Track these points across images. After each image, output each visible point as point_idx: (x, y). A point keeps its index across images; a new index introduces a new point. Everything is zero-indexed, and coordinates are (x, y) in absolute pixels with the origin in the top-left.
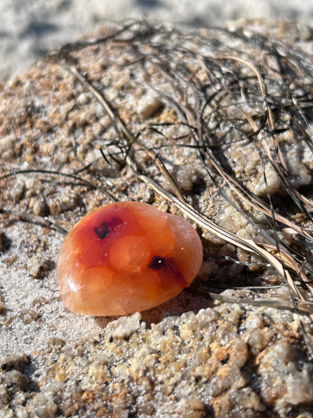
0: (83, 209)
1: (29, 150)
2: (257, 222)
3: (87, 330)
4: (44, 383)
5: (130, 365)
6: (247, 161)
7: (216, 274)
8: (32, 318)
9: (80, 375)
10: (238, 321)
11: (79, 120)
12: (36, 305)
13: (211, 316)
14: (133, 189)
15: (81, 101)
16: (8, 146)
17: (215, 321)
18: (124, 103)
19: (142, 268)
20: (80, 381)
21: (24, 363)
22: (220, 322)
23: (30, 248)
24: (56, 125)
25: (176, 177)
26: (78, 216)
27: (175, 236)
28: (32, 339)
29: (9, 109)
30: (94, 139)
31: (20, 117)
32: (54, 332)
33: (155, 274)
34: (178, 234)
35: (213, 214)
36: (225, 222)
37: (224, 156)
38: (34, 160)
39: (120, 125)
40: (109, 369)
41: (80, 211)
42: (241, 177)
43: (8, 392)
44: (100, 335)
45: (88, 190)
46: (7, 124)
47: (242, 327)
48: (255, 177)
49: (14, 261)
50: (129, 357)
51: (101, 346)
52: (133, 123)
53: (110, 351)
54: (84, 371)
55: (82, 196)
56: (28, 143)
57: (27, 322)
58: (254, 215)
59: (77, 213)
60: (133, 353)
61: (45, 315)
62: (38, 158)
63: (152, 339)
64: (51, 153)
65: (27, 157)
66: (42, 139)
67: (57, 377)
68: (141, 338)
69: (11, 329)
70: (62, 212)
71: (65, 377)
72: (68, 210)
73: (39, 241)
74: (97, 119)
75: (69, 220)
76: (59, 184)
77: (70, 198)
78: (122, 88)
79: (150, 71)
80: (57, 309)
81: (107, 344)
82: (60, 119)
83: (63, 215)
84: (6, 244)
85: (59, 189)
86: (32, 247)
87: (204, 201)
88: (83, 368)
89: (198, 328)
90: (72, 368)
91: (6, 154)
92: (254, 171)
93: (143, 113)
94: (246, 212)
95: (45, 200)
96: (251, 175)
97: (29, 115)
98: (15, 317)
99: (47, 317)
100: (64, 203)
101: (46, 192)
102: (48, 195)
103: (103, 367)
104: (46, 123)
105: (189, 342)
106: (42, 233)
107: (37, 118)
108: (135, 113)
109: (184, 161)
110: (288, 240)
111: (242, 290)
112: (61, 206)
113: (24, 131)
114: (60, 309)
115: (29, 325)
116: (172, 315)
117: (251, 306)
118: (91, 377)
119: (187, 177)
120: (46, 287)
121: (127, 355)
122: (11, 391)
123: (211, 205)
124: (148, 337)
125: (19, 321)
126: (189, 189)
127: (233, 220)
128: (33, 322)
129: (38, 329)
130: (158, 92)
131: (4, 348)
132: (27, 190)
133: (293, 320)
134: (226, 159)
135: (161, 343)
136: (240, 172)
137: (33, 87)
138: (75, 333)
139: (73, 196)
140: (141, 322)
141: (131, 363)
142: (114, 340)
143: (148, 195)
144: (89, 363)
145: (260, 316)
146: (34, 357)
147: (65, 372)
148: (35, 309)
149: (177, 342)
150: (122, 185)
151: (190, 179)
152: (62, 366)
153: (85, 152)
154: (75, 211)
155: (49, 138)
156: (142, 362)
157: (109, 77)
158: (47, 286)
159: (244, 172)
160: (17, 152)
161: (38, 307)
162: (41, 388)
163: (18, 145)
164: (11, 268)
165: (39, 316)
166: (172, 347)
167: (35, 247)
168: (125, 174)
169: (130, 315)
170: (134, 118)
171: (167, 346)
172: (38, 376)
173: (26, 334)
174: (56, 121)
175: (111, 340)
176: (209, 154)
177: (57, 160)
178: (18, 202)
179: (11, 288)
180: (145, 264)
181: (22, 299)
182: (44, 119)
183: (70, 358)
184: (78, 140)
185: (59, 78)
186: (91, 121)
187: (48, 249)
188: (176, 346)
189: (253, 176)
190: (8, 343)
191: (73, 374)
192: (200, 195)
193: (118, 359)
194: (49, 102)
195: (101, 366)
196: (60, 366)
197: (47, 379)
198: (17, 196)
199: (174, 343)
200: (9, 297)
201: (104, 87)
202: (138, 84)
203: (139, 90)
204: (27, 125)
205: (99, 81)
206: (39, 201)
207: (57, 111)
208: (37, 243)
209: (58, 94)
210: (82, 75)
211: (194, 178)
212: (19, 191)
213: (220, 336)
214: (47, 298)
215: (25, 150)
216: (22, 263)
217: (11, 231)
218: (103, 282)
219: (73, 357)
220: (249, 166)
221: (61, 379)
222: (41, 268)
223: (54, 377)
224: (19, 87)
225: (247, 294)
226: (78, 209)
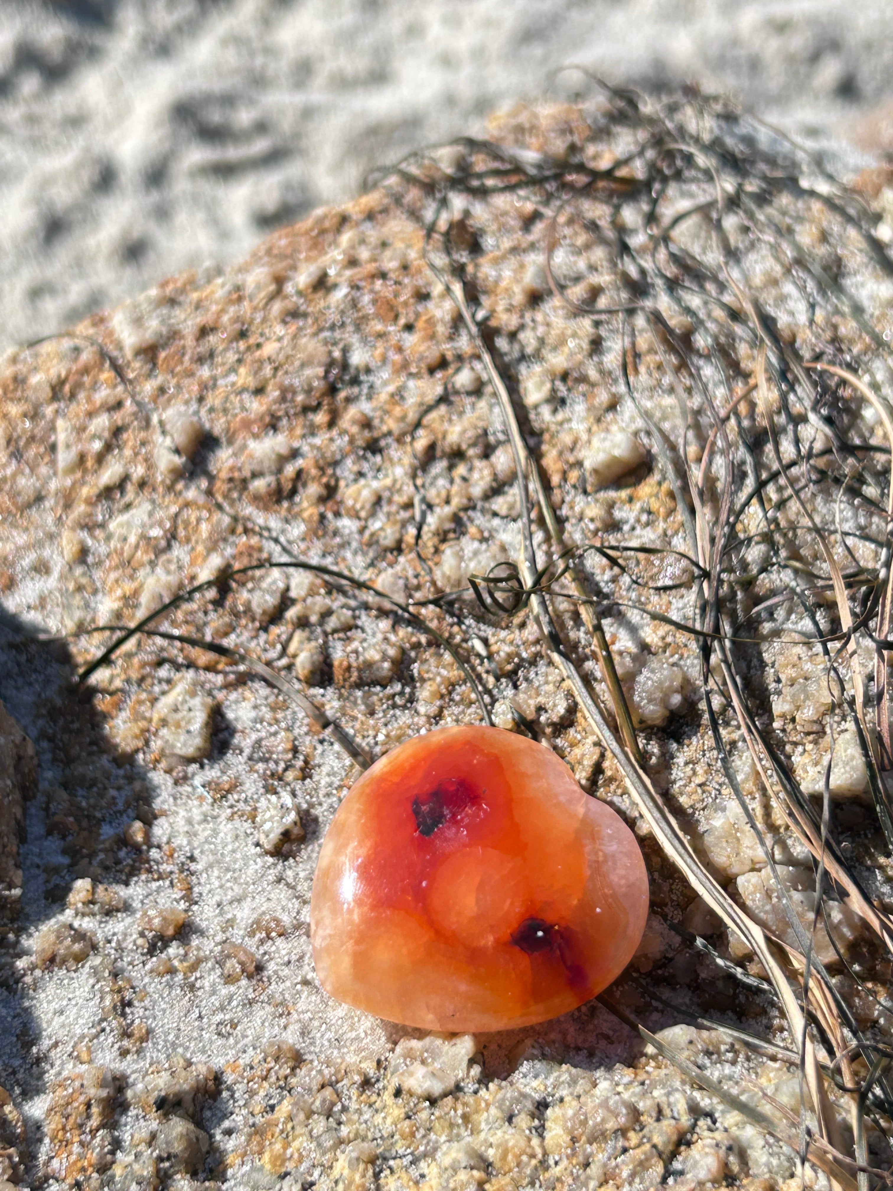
0: (408, 690)
1: (314, 489)
2: (790, 861)
3: (353, 1034)
4: (238, 1161)
5: (423, 1176)
6: (807, 698)
7: (671, 960)
8: (243, 971)
9: (314, 1166)
10: (671, 1148)
11: (444, 437)
12: (258, 936)
13: (617, 1116)
14: (532, 675)
15: (458, 385)
16: (266, 464)
17: (622, 1132)
18: (561, 424)
19: (497, 941)
20: (312, 1184)
21: (206, 1091)
22: (634, 1138)
23: (272, 765)
24: (390, 433)
25: (632, 689)
26: (394, 706)
27: (588, 872)
28: (234, 1026)
29: (287, 357)
30: (470, 506)
31: (309, 391)
32: (283, 1021)
33: (524, 961)
34: (597, 867)
35: (699, 806)
36: (718, 838)
37: (760, 654)
38: (322, 517)
39: (534, 485)
40: (377, 1176)
41: (402, 693)
42: (784, 730)
43: (158, 1171)
44: (379, 1062)
45: (429, 644)
46: (275, 402)
47: (677, 1165)
48: (815, 742)
49: (229, 791)
50: (425, 1155)
51: (374, 1098)
52: (568, 487)
53: (389, 1121)
54: (325, 1159)
55: (413, 654)
56: (314, 472)
57: (229, 979)
58: (790, 842)
59: (393, 696)
60: (435, 1149)
61: (271, 967)
62: (330, 515)
63: (483, 1126)
64: (363, 514)
65: (305, 504)
66: (350, 465)
67: (266, 1157)
68: (460, 1112)
69: (192, 987)
70: (359, 685)
71: (282, 1164)
72: (375, 683)
73: (295, 750)
74: (487, 452)
75: (372, 713)
76: (366, 607)
77: (384, 658)
78: (565, 377)
79: (642, 344)
80: (301, 958)
81: (388, 1097)
82: (403, 418)
83: (359, 694)
84: (221, 736)
85: (365, 620)
86: (277, 763)
87: (686, 764)
88: (324, 1154)
89: (584, 1138)
90: (301, 1143)
91: (259, 485)
92: (815, 728)
93: (595, 471)
94: (773, 828)
95: (326, 643)
96: (808, 734)
97: (332, 390)
98: (206, 959)
99: (276, 972)
100: (369, 665)
101: (332, 623)
102: (335, 631)
103: (366, 1169)
104: (367, 424)
105: (556, 1163)
106: (305, 729)
107: (349, 400)
108: (579, 464)
109: (663, 638)
110: (851, 926)
111: (713, 1033)
112: (359, 669)
113: (312, 430)
114: (306, 959)
115: (232, 989)
116: (544, 1057)
117: (715, 1100)
118: (336, 1182)
119: (658, 695)
120: (288, 885)
121: (422, 1148)
122: (166, 1171)
123: (699, 780)
124: (475, 1117)
125: (213, 969)
126: (658, 722)
127: (738, 840)
128: (244, 982)
129: (251, 1003)
130: (647, 415)
131: (171, 1037)
132: (293, 602)
133: (792, 1176)
134: (763, 665)
135: (498, 1146)
136: (783, 716)
137: (354, 304)
138: (329, 1035)
139: (392, 652)
140: (472, 1062)
141: (426, 1171)
142: (404, 1096)
143: (561, 709)
144: (340, 1142)
145: (722, 1152)
146: (229, 1078)
147: (285, 1149)
148: (251, 944)
149: (533, 1156)
150: (510, 657)
151: (665, 701)
152: (282, 1131)
153: (443, 537)
154: (389, 690)
155: (366, 467)
156: (447, 1181)
157: (541, 330)
158: (290, 880)
159: (793, 720)
160: (287, 486)
161: (262, 942)
162: (230, 1172)
163: (290, 470)
164: (220, 807)
165: (260, 968)
166: (518, 1165)
167: (282, 765)
168: (523, 625)
169: (452, 1035)
170: (574, 475)
171: (510, 1157)
172: (229, 1132)
173: (222, 1008)
174: (391, 424)
175: (398, 1093)
176: (723, 649)
177: (372, 535)
178: (265, 629)
179: (211, 866)
180: (506, 932)
181: (231, 903)
182: (365, 407)
183: (302, 1116)
184: (432, 494)
185: (422, 296)
186: (471, 452)
187: (311, 777)
188: (528, 1164)
189: (811, 738)
190: (182, 1025)
191: (300, 1161)
192: (680, 742)
193: (401, 1152)
194: (384, 360)
195: (362, 1166)
196: (278, 1130)
197: (245, 1154)
198: (264, 613)
199: (525, 1158)
200: (205, 890)
201: (523, 357)
202: (603, 373)
203: (603, 397)
204: (320, 418)
205: (513, 336)
206: (313, 644)
207: (398, 396)
208: (290, 756)
209: (410, 340)
210: (473, 316)
211: (676, 699)
212: (271, 601)
213: (625, 1174)
214: (286, 919)
215: (305, 485)
216: (246, 801)
217: (237, 702)
218: (405, 951)
219: (309, 1114)
220: (808, 713)
221: (274, 1165)
222: (286, 835)
223: (261, 1153)
224: (320, 294)
225: (723, 1048)
226: (398, 687)
